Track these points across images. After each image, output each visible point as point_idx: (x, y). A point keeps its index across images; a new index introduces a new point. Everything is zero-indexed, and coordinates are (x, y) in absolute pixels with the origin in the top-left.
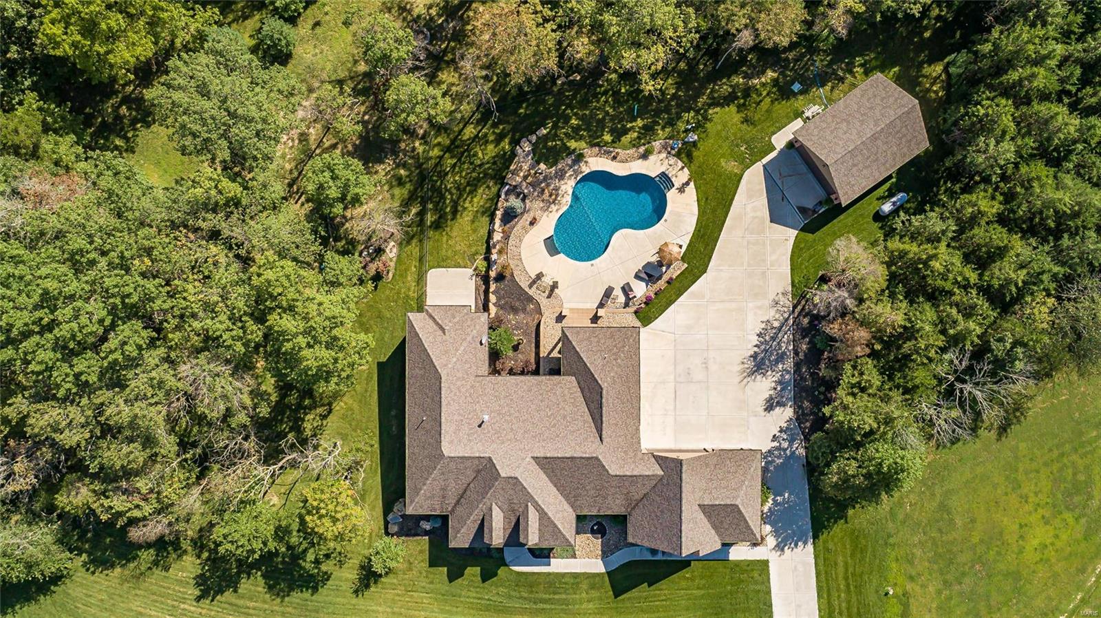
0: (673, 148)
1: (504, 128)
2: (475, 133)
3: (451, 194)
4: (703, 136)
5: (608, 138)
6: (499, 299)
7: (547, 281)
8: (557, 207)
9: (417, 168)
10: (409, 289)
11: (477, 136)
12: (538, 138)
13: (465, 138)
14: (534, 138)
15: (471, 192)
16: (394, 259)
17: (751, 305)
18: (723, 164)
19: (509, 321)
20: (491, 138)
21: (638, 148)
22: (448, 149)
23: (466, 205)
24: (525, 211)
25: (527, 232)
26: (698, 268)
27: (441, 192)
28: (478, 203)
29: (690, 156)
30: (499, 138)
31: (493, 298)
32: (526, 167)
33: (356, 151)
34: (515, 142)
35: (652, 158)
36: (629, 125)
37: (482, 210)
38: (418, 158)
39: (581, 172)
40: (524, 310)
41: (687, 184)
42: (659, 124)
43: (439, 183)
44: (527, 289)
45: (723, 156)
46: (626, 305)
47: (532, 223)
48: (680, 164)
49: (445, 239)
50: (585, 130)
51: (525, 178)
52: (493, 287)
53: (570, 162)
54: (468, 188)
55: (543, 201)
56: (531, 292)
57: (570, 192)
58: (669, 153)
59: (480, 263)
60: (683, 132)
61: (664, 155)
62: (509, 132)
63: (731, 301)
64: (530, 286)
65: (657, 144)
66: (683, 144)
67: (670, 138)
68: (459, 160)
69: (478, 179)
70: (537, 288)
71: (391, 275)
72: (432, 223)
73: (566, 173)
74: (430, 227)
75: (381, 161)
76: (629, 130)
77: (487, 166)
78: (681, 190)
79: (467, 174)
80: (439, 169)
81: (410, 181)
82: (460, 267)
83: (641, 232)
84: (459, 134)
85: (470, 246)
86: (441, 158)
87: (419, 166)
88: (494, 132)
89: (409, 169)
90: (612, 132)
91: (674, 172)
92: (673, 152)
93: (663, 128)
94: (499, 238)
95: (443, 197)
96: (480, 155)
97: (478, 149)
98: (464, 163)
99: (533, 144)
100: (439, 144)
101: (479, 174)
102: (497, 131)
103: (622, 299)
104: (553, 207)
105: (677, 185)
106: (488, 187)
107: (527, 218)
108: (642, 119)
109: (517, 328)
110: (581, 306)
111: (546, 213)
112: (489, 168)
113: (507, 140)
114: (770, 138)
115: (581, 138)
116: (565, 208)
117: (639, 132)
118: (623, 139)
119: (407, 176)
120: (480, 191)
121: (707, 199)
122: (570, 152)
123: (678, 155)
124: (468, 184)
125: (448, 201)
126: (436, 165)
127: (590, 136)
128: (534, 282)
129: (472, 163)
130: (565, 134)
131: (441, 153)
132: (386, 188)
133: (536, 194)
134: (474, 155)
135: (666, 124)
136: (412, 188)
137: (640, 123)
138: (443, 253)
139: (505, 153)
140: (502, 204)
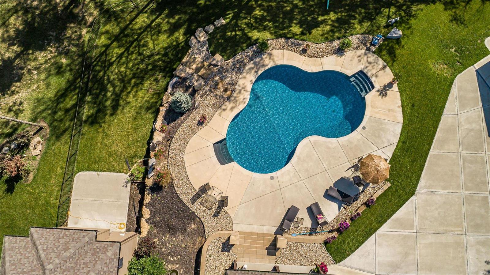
0: (372, 44)
1: (180, 19)
2: (148, 22)
3: (114, 86)
4: (408, 32)
5: (296, 29)
6: (153, 214)
7: (215, 195)
8: (232, 105)
9: (79, 56)
10: (51, 195)
11: (149, 26)
12: (216, 28)
13: (137, 27)
14: (211, 28)
15: (136, 85)
16: (39, 158)
17: (471, 239)
18: (431, 66)
19: (164, 244)
20: (165, 27)
21: (331, 41)
22: (116, 38)
23: (129, 99)
24: (193, 108)
25: (193, 133)
26: (404, 189)
27: (103, 84)
28: (143, 97)
29: (392, 53)
30: (174, 28)
31: (147, 213)
32: (199, 59)
33: (17, 37)
34: (190, 33)
35: (348, 54)
36: (320, 18)
37: (146, 105)
38: (83, 47)
39: (264, 66)
40: (184, 231)
41: (390, 85)
42: (355, 18)
43: (101, 74)
44: (189, 204)
45: (430, 56)
46: (313, 231)
47: (201, 123)
48: (381, 62)
49: (100, 137)
50: (269, 21)
51: (198, 70)
52: (148, 199)
53: (250, 53)
54: (133, 81)
55: (216, 96)
56: (195, 208)
57: (249, 87)
58: (368, 49)
59: (137, 167)
60: (384, 27)
61: (362, 51)
62: (185, 22)
63: (445, 233)
64: (193, 200)
65: (354, 39)
66: (384, 40)
67: (369, 33)
68: (127, 49)
69: (146, 71)
70: (202, 204)
71: (31, 176)
72: (88, 117)
73: (245, 65)
74: (86, 122)
75: (42, 48)
76: (322, 22)
77: (157, 57)
78: (383, 92)
79: (134, 65)
80: (103, 58)
81: (71, 70)
82: (114, 171)
83: (334, 140)
84: (131, 22)
85: (129, 147)
86: (107, 47)
87: (83, 55)
88: (168, 22)
89: (71, 58)
90: (301, 23)
91: (374, 72)
92: (374, 49)
93: (361, 22)
94: (160, 139)
95: (104, 89)
96: (151, 45)
97: (149, 39)
98: (132, 53)
99: (210, 35)
100: (107, 32)
101: (147, 65)
102: (172, 21)
103: (308, 223)
104: (228, 105)
105: (377, 86)
106: (156, 80)
107: (195, 116)
108: (336, 13)
109: (174, 253)
110: (256, 229)
111: (219, 111)
112: (159, 60)
113: (182, 31)
114: (483, 41)
115: (265, 28)
116: (242, 107)
117: (333, 26)
118: (314, 31)
119: (68, 65)
120: (147, 84)
121: (413, 105)
122: (251, 43)
123: (379, 53)
124: (134, 76)
125: (109, 94)
126: (101, 54)
127: (276, 27)
128: (198, 196)
129: (140, 54)
130: (247, 24)
131: (108, 42)
132: (43, 76)
133: (208, 88)
134: (144, 46)
135: (364, 18)
136: (71, 77)
137: (333, 16)
138: (97, 153)
139: (178, 44)
140: (168, 99)
